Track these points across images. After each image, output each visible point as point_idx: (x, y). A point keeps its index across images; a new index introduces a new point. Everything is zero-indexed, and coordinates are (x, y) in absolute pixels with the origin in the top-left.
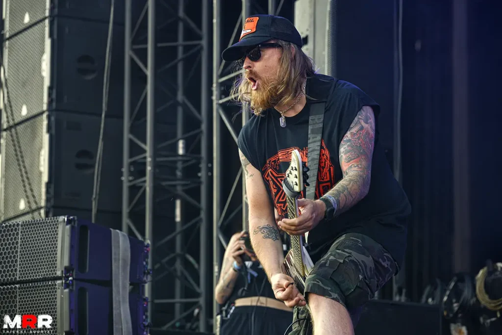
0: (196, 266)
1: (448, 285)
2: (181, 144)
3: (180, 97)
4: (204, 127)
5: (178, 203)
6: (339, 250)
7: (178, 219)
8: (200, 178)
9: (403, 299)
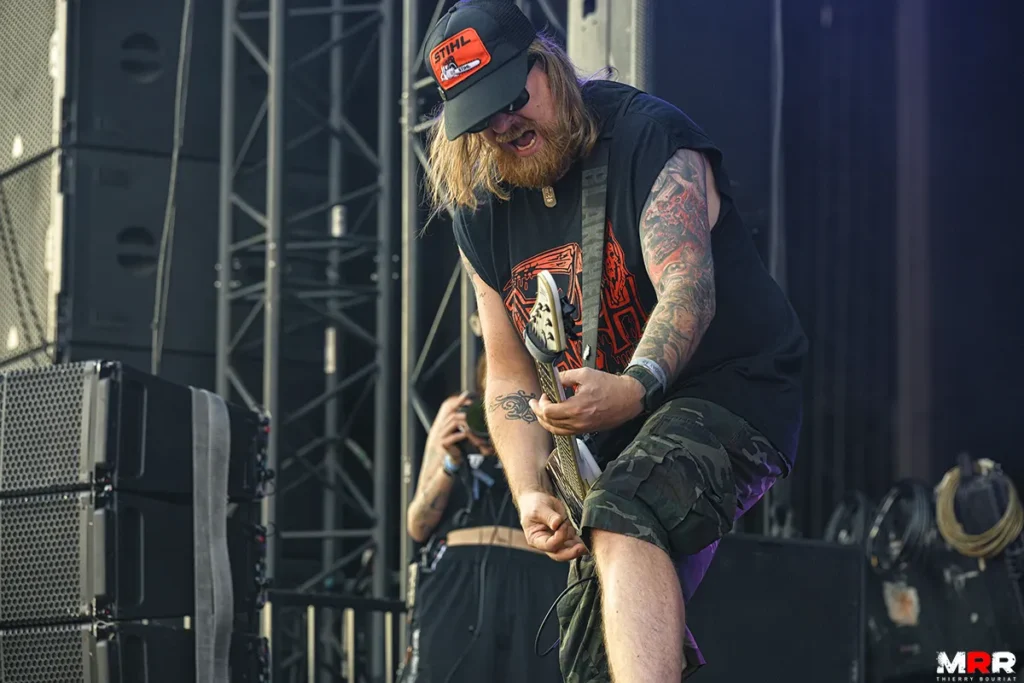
0: (367, 464)
1: (879, 503)
2: (337, 215)
3: (336, 119)
4: (384, 180)
5: (331, 335)
6: (657, 435)
7: (330, 368)
8: (374, 283)
9: (787, 532)
